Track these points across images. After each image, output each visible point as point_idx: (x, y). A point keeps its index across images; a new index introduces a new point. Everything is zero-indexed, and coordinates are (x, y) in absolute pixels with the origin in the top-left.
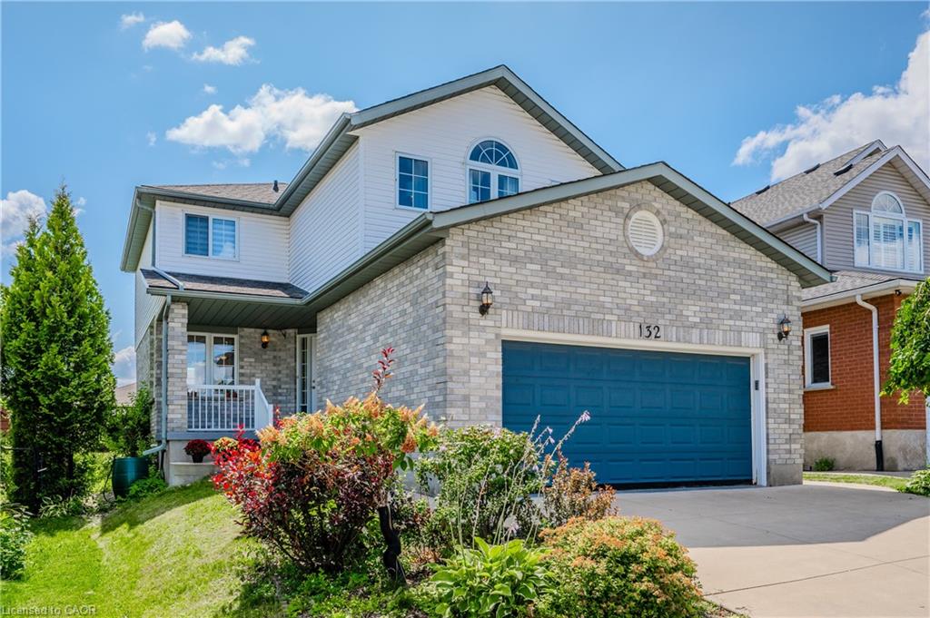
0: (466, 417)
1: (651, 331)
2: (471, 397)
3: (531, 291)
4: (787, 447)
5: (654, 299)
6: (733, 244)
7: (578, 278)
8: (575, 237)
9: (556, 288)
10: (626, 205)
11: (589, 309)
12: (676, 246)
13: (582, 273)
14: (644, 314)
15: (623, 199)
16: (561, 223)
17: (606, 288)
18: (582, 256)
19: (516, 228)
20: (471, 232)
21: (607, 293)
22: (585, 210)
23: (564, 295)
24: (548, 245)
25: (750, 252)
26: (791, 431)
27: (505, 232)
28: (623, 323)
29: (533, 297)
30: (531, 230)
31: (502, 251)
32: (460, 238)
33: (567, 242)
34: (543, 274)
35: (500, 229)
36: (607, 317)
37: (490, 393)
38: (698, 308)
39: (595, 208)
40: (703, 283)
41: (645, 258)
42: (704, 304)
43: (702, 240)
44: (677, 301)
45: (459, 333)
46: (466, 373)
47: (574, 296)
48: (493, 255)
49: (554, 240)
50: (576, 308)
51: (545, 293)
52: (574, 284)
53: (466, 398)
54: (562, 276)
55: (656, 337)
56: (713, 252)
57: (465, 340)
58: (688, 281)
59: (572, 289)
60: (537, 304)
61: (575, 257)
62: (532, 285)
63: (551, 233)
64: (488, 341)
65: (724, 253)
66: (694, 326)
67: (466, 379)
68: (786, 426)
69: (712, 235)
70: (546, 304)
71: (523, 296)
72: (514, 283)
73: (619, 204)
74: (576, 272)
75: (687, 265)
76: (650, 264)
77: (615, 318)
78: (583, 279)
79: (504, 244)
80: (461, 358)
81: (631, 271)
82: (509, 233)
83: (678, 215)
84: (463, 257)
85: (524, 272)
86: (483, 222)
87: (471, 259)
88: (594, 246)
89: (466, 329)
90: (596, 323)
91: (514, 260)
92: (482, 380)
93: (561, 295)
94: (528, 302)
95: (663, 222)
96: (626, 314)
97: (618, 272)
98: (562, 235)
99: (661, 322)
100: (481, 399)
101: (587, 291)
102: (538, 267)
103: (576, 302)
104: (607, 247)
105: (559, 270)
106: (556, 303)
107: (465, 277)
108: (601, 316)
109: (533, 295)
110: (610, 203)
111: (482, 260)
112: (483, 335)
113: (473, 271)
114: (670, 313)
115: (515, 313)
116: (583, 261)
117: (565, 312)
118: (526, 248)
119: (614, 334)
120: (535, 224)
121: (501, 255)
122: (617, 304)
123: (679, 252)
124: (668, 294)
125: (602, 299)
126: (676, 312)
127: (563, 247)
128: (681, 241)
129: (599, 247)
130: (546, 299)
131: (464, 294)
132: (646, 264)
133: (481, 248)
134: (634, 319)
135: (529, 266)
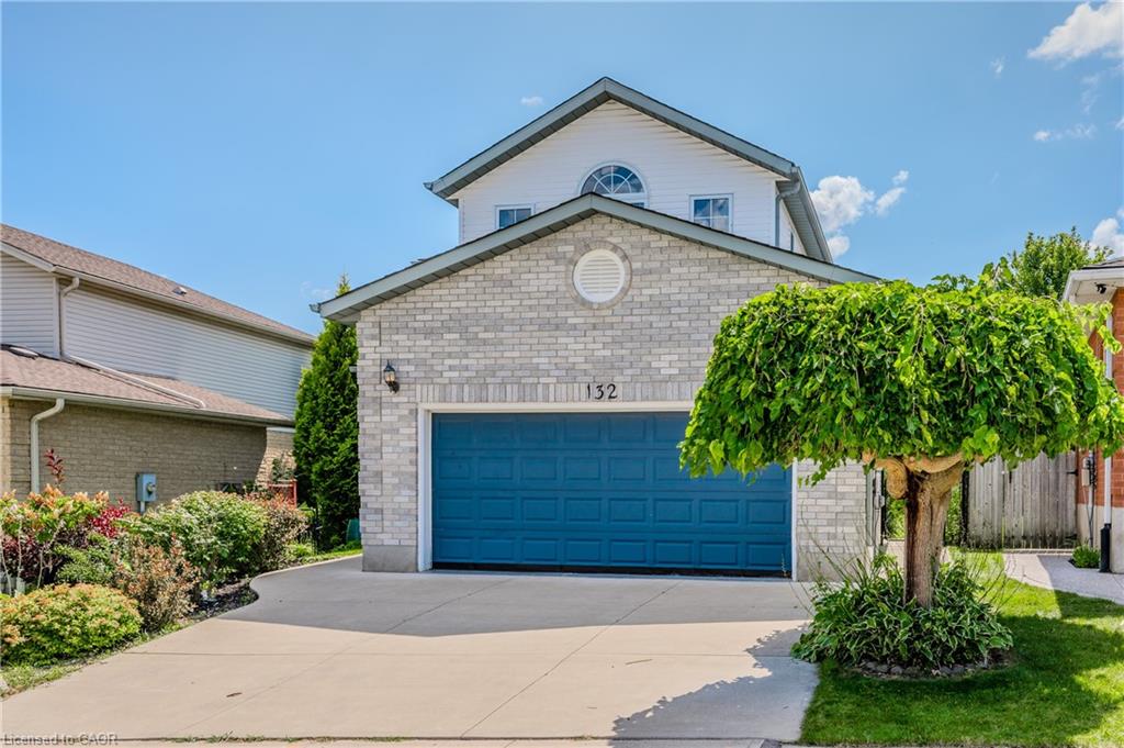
0: (379, 493)
1: (605, 390)
2: (384, 474)
3: (448, 362)
4: (832, 530)
5: (607, 353)
6: (737, 267)
7: (505, 342)
8: (502, 296)
9: (478, 355)
10: (572, 248)
11: (520, 373)
12: (643, 285)
13: (510, 335)
14: (593, 372)
15: (566, 242)
16: (484, 284)
17: (539, 347)
18: (511, 316)
19: (432, 299)
20: (383, 310)
21: (543, 353)
22: (517, 264)
23: (488, 362)
24: (469, 311)
25: (768, 273)
26: (839, 509)
27: (419, 305)
28: (564, 386)
29: (451, 368)
30: (450, 298)
31: (416, 325)
32: (372, 319)
33: (493, 303)
34: (463, 342)
35: (414, 302)
36: (542, 380)
37: (403, 469)
38: (676, 357)
39: (528, 259)
40: (686, 324)
41: (595, 307)
42: (686, 350)
43: (685, 270)
44: (643, 351)
45: (370, 412)
46: (379, 450)
47: (499, 362)
48: (407, 331)
49: (475, 304)
50: (502, 373)
51: (465, 362)
52: (501, 348)
53: (379, 474)
54: (485, 342)
55: (610, 397)
56: (702, 283)
57: (377, 418)
58: (661, 325)
59: (498, 354)
60: (456, 374)
61: (502, 318)
62: (450, 355)
63: (473, 297)
64: (401, 418)
65: (720, 282)
66: (670, 378)
67: (378, 456)
68: (831, 502)
69: (700, 262)
70: (466, 374)
71: (439, 368)
72: (429, 355)
73: (560, 249)
74: (502, 335)
75: (661, 305)
76: (604, 313)
77: (555, 380)
78: (510, 341)
79: (418, 317)
80: (373, 436)
81: (575, 325)
82: (424, 305)
83: (648, 245)
84: (373, 337)
85: (441, 343)
86: (396, 300)
87: (383, 337)
88: (525, 303)
89: (378, 407)
90: (528, 389)
91: (429, 333)
92: (395, 456)
93: (483, 362)
94: (445, 374)
95: (625, 257)
96: (570, 374)
97: (557, 327)
98: (486, 297)
99: (618, 379)
100: (394, 474)
101: (516, 354)
102: (457, 336)
103: (502, 368)
104: (543, 302)
105: (481, 335)
106: (477, 372)
107: (378, 356)
108: (536, 380)
109: (450, 366)
110: (548, 250)
111: (395, 337)
112: (396, 412)
113: (386, 350)
114: (631, 367)
115: (431, 387)
116: (512, 322)
117: (489, 380)
118: (443, 318)
119: (552, 398)
120: (452, 291)
121: (415, 329)
122: (556, 364)
123: (645, 292)
124: (630, 345)
125: (535, 360)
126: (641, 365)
127: (486, 310)
128: (650, 277)
129: (534, 302)
130: (466, 368)
131: (375, 373)
132: (597, 313)
133: (394, 325)
134: (579, 379)
135: (447, 336)
